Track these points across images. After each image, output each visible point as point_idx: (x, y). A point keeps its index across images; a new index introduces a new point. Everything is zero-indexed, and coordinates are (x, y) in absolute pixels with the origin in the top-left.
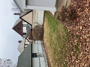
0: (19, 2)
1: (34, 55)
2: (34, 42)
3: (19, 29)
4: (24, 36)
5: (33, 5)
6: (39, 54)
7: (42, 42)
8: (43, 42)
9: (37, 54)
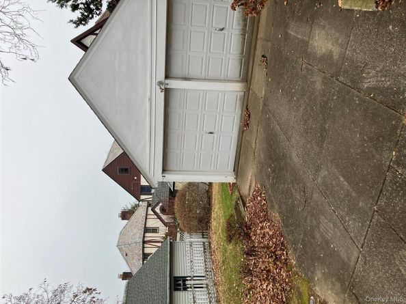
0: (148, 169)
1: (178, 284)
2: (179, 235)
3: (126, 170)
4: (143, 197)
5: (180, 171)
6: (192, 282)
7: (204, 240)
8: (210, 243)
9: (187, 282)
